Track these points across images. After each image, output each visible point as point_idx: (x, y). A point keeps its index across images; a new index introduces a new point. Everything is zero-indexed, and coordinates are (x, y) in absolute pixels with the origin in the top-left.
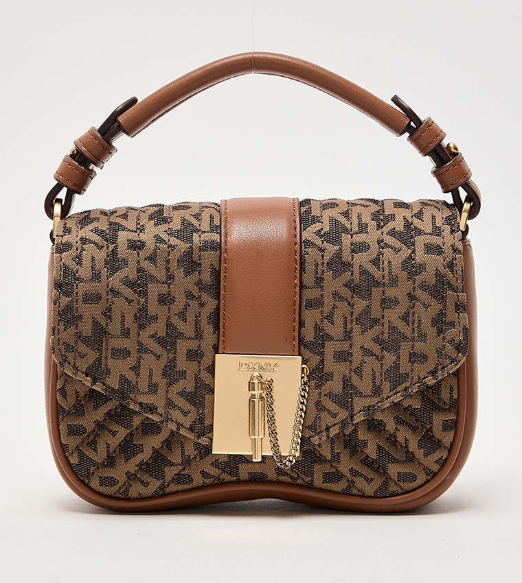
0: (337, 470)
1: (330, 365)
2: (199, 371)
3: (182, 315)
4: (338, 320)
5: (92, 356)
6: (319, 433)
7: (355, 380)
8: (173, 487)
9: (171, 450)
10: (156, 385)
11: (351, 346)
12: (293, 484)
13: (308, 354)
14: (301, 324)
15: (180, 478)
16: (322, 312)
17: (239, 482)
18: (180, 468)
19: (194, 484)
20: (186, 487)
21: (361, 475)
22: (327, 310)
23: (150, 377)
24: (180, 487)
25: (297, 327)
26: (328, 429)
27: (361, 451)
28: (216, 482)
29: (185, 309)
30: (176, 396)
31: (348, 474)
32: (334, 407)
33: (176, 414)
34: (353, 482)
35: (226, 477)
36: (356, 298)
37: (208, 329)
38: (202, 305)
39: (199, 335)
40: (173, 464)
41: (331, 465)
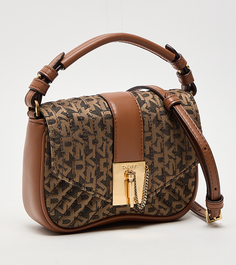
0: (153, 206)
1: (157, 164)
2: (107, 171)
3: (101, 148)
4: (159, 144)
5: (69, 169)
6: (152, 192)
7: (166, 169)
8: (91, 221)
9: (92, 205)
10: (93, 179)
11: (164, 155)
12: (135, 214)
13: (147, 160)
14: (144, 147)
15: (94, 217)
16: (152, 142)
17: (116, 216)
18: (95, 212)
19: (99, 219)
20: (96, 220)
21: (163, 208)
22: (154, 141)
23: (91, 176)
24: (94, 221)
25: (143, 149)
26: (156, 191)
27: (162, 198)
28: (107, 217)
29: (102, 146)
30: (100, 183)
31: (158, 208)
32: (159, 181)
33: (99, 191)
34: (159, 211)
35: (111, 214)
36: (164, 135)
37: (110, 153)
38: (108, 143)
39: (107, 156)
40: (93, 211)
41: (151, 205)
